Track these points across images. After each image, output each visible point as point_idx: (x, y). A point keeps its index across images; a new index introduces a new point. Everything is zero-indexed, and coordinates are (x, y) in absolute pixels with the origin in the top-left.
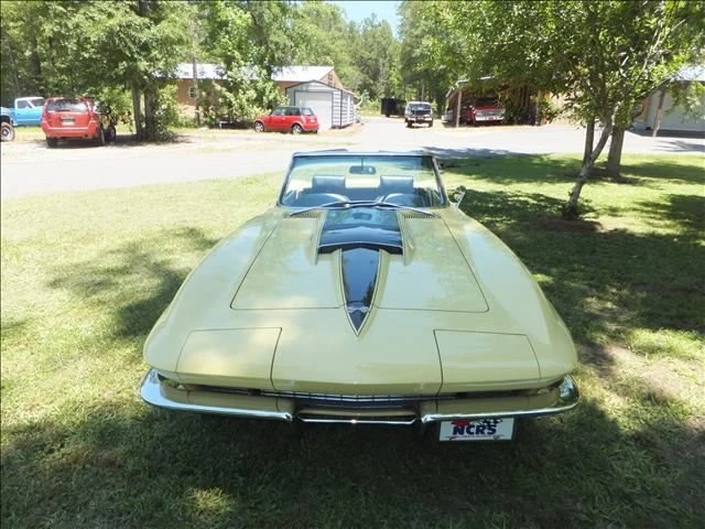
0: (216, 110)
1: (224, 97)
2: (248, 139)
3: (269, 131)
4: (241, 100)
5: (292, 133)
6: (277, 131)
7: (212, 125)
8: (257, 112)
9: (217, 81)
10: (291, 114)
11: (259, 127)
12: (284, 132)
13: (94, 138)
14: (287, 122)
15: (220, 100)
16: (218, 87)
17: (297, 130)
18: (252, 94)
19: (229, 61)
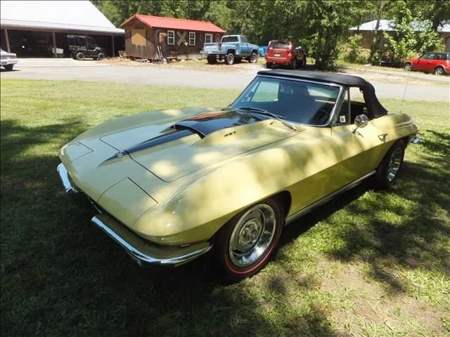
0: (380, 53)
1: (390, 44)
2: (389, 75)
3: (416, 71)
4: (401, 46)
5: (434, 73)
6: (421, 71)
7: (375, 63)
8: (414, 56)
9: (386, 32)
10: (438, 58)
11: (408, 67)
12: (426, 72)
14: (433, 64)
15: (386, 46)
16: (387, 36)
17: (439, 71)
18: (413, 41)
19: (400, 16)
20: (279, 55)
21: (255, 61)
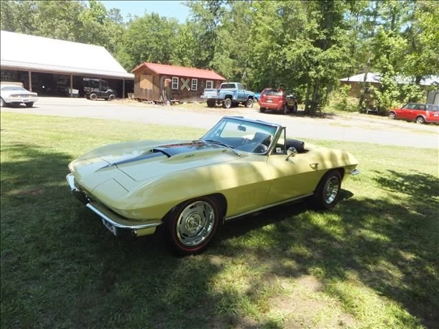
0: (367, 102)
1: (375, 94)
3: (399, 119)
4: (386, 96)
5: (415, 122)
6: (404, 120)
7: (363, 111)
8: (397, 105)
10: (419, 109)
11: (392, 116)
12: (409, 121)
13: (281, 110)
14: (415, 114)
15: (372, 96)
16: (372, 88)
17: (420, 120)
18: (396, 93)
19: (385, 71)
20: (271, 101)
21: (250, 106)
